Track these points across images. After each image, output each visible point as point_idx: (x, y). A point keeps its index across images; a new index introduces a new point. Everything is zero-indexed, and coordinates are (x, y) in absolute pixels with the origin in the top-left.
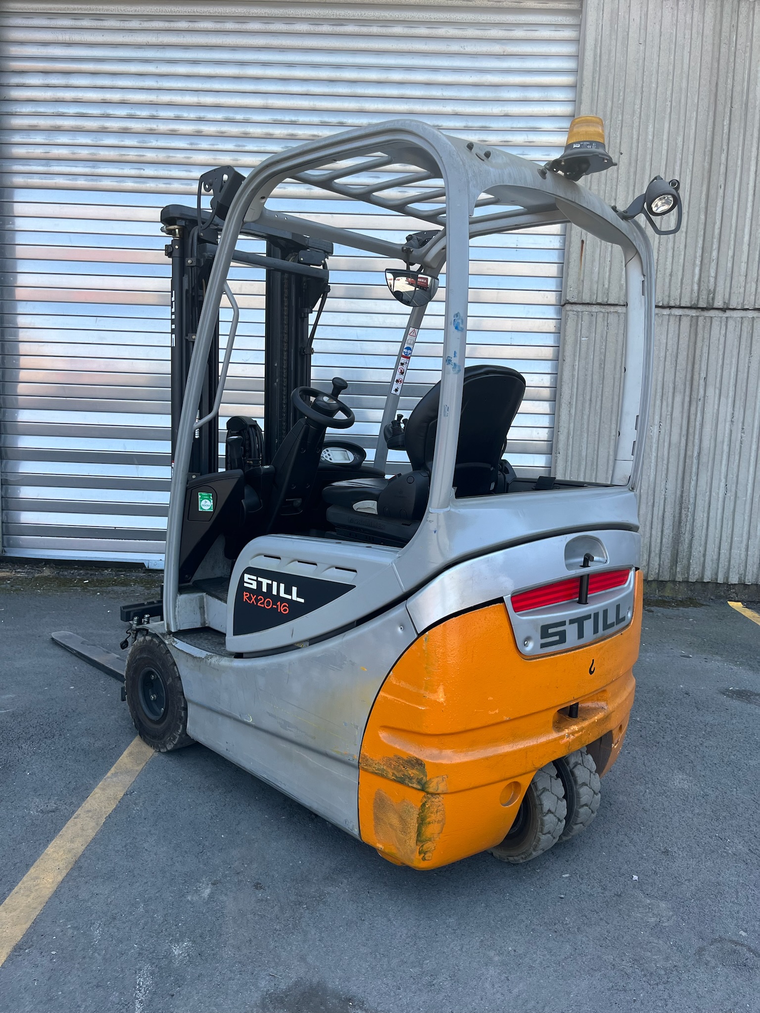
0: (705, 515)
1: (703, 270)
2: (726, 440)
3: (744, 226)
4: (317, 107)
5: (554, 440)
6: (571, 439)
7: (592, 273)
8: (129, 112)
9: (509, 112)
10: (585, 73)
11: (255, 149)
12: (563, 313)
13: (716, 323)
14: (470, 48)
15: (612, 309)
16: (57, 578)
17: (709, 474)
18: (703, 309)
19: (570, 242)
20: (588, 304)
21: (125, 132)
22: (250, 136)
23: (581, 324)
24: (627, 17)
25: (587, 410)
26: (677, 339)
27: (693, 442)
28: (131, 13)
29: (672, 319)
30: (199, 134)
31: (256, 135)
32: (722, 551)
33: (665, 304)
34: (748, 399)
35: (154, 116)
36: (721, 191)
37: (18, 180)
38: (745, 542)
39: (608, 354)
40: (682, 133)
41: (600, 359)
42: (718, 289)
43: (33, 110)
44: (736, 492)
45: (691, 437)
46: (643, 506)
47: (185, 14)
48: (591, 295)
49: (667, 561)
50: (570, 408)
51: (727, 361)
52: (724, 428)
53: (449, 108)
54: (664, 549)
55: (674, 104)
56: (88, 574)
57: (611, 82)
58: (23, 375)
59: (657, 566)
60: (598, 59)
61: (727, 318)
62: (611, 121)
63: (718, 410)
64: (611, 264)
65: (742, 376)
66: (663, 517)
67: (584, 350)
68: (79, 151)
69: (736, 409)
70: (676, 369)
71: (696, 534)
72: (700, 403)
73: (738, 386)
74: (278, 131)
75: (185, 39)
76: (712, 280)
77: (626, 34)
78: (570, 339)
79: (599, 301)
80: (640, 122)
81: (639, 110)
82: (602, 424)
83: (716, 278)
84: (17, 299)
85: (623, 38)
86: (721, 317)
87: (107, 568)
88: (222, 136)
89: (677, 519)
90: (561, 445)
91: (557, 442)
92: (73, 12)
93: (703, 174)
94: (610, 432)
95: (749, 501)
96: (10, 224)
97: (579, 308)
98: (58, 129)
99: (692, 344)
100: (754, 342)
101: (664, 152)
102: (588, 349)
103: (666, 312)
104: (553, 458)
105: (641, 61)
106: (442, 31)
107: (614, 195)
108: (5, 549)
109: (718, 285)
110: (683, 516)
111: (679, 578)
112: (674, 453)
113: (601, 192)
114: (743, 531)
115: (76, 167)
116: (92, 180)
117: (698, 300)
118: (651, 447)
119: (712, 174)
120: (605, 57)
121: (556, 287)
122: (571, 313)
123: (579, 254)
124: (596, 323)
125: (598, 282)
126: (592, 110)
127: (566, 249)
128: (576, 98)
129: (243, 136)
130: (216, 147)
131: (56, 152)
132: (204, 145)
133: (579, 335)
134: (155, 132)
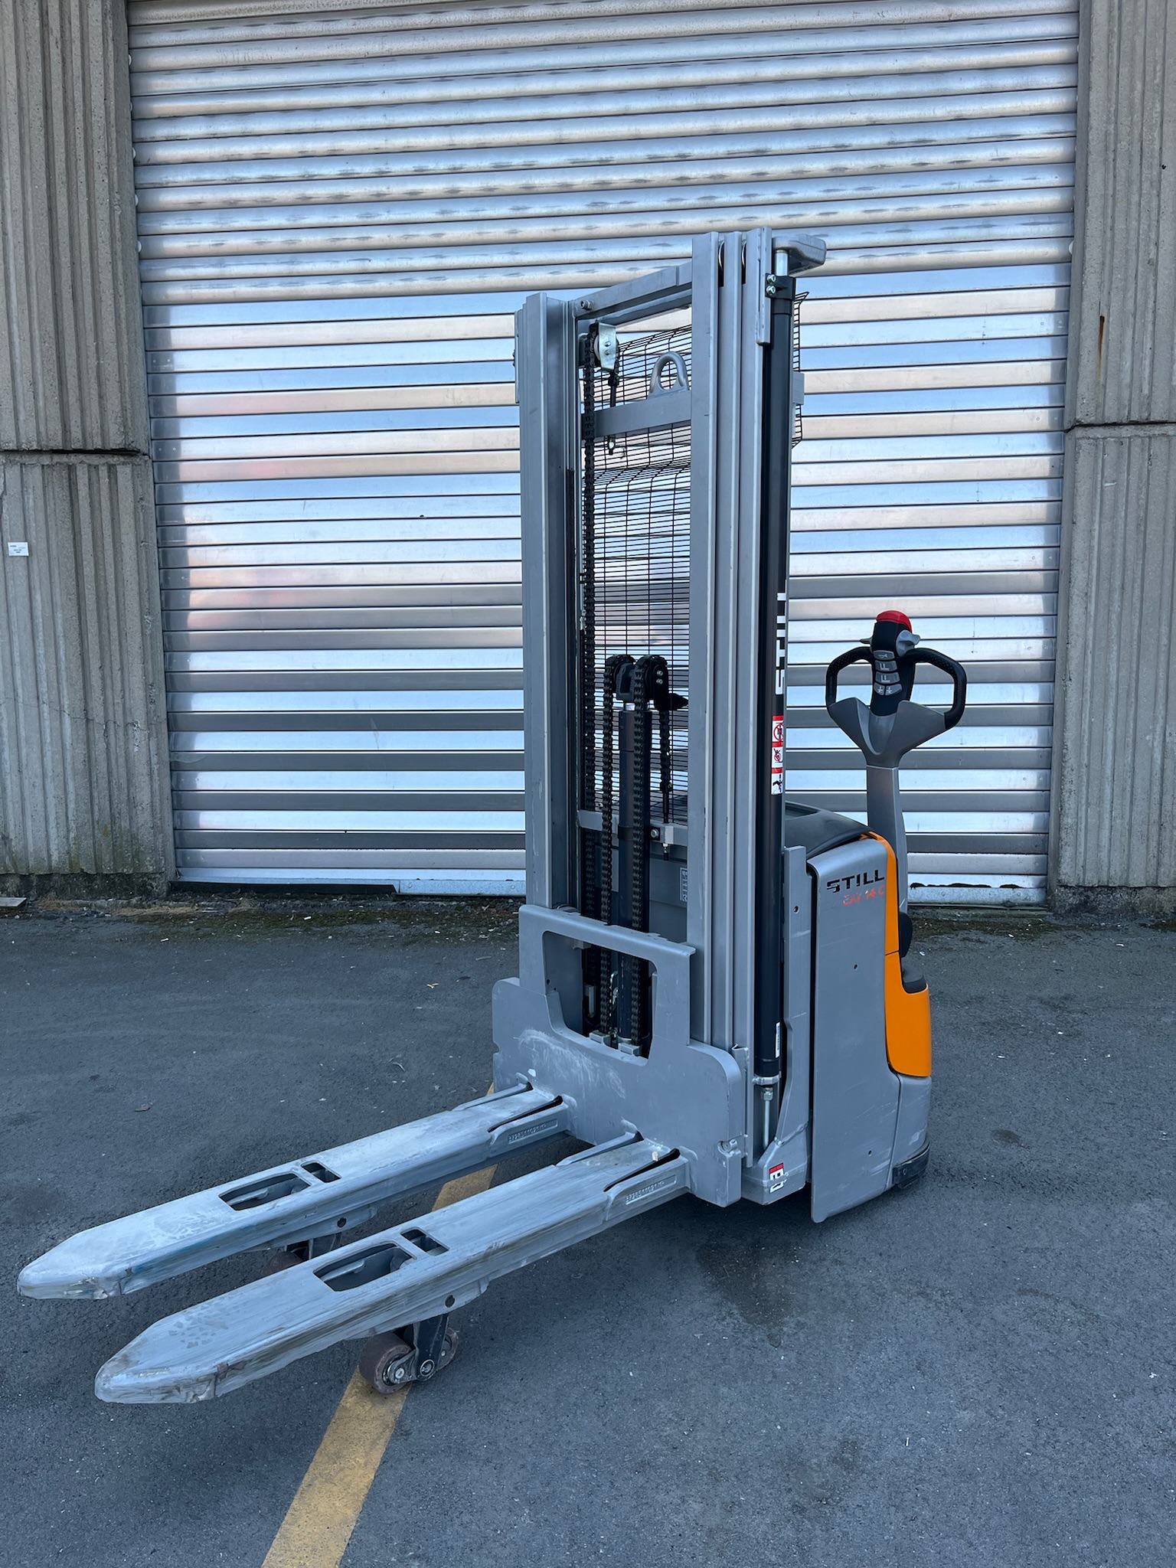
4: (642, 133)
5: (1058, 659)
6: (1090, 656)
7: (1120, 371)
8: (345, 168)
9: (964, 113)
10: (1095, 38)
11: (544, 211)
12: (1069, 444)
14: (893, 14)
15: (1157, 430)
16: (263, 914)
19: (1081, 321)
20: (1114, 424)
21: (339, 201)
22: (535, 190)
23: (1103, 460)
25: (1116, 606)
28: (338, 8)
30: (454, 195)
31: (545, 189)
35: (383, 172)
37: (176, 292)
39: (1151, 507)
41: (1138, 517)
43: (195, 177)
47: (424, 2)
48: (1118, 409)
50: (1088, 601)
53: (861, 115)
56: (307, 905)
57: (1140, 50)
58: (196, 598)
62: (1143, 115)
64: (1152, 355)
67: (1108, 503)
68: (272, 239)
74: (581, 179)
75: (426, 43)
78: (1083, 488)
79: (1135, 417)
82: (1144, 628)
84: (182, 480)
87: (336, 895)
88: (490, 195)
90: (1073, 666)
91: (1066, 660)
92: (249, 15)
94: (1159, 639)
96: (167, 363)
97: (1099, 432)
98: (234, 206)
102: (1116, 501)
104: (1057, 689)
107: (1153, 236)
108: (180, 870)
113: (1133, 234)
115: (265, 264)
116: (291, 283)
120: (1128, 8)
121: (1051, 401)
122: (1083, 442)
123: (1097, 341)
124: (1129, 455)
125: (1130, 386)
126: (1109, 100)
127: (1071, 335)
128: (1077, 82)
129: (524, 191)
130: (482, 214)
131: (234, 242)
132: (463, 213)
133: (1100, 479)
134: (384, 198)
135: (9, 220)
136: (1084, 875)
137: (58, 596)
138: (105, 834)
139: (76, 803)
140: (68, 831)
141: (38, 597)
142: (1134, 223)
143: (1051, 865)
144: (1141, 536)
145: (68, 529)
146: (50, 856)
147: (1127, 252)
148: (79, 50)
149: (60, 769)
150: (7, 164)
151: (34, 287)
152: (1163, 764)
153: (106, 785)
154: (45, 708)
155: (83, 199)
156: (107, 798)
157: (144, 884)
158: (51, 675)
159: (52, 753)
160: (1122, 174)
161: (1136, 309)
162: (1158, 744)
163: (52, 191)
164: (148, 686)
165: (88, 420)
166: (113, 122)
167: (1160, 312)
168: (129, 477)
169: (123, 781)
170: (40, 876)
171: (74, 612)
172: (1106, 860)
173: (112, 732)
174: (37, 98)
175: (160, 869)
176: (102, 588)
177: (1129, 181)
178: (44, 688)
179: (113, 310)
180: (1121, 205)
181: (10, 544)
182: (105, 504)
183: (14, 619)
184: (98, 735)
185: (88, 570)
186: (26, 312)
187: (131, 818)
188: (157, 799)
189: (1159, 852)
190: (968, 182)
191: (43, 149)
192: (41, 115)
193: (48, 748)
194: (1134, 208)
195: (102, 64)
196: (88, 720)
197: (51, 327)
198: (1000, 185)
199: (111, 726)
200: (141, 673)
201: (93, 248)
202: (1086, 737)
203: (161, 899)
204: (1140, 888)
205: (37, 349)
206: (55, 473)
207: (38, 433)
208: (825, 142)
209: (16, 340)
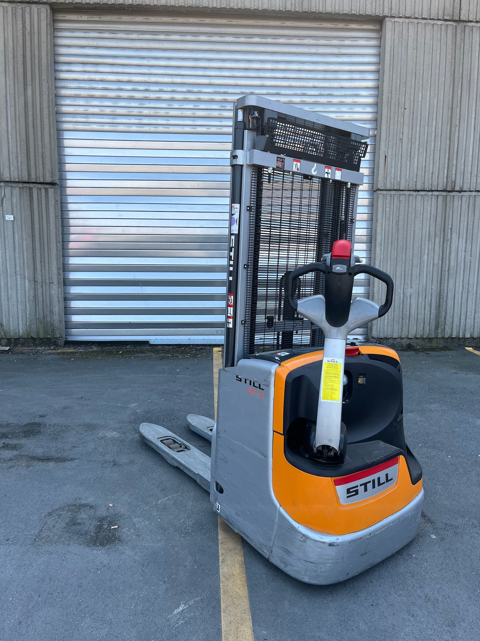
0: (453, 302)
1: (449, 171)
2: (463, 261)
3: (470, 146)
4: (238, 84)
6: (382, 264)
7: (391, 173)
8: (133, 87)
9: (343, 86)
10: (385, 65)
11: (205, 107)
12: (375, 195)
13: (456, 199)
14: (321, 50)
15: (402, 193)
16: (103, 351)
17: (454, 279)
18: (449, 191)
19: (379, 157)
20: (389, 190)
21: (131, 98)
22: (201, 100)
23: (386, 201)
24: (407, 34)
25: (390, 248)
26: (436, 208)
27: (446, 263)
28: (132, 30)
29: (433, 197)
30: (173, 99)
31: (205, 100)
32: (462, 321)
33: (430, 189)
34: (473, 239)
35: (148, 90)
36: (457, 128)
37: (66, 126)
38: (473, 315)
39: (400, 217)
40: (436, 97)
41: (396, 220)
42: (457, 180)
43: (78, 85)
44: (468, 289)
45: (444, 260)
46: (420, 298)
47: (163, 31)
48: (390, 185)
49: (433, 327)
50: (381, 246)
51: (462, 219)
52: (461, 255)
53: (311, 84)
54: (431, 321)
55: (432, 81)
56: (118, 348)
57: (399, 70)
58: (72, 237)
59: (428, 330)
60: (392, 58)
61: (462, 196)
62: (399, 91)
63: (458, 246)
64: (401, 168)
65: (470, 227)
66: (431, 304)
67: (387, 215)
68: (105, 110)
69: (467, 245)
70: (436, 224)
71: (448, 312)
72: (449, 242)
73: (468, 232)
74: (218, 97)
75: (163, 45)
76: (454, 176)
77: (406, 44)
78: (380, 210)
79: (395, 188)
80: (415, 92)
81: (414, 85)
82: (398, 255)
83: (456, 175)
84: (67, 194)
85: (405, 46)
86: (459, 196)
88: (186, 100)
89: (438, 304)
92: (99, 29)
93: (448, 119)
94: (402, 259)
95: (475, 293)
96: (63, 152)
97: (385, 192)
98: (92, 97)
99: (444, 211)
100: (476, 209)
101: (428, 107)
102: (390, 214)
103: (430, 193)
105: (415, 59)
106: (306, 41)
107: (401, 131)
108: (66, 337)
109: (457, 178)
110: (441, 303)
111: (440, 336)
112: (435, 269)
113: (395, 130)
114: (472, 310)
115: (103, 118)
116: (113, 126)
117: (447, 187)
118: (424, 266)
119: (453, 119)
120: (396, 56)
121: (369, 181)
122: (380, 195)
123: (384, 164)
124: (394, 200)
125: (394, 178)
126: (389, 86)
127: (376, 161)
128: (379, 78)
129: (198, 100)
130: (183, 107)
131: (92, 110)
132: (176, 106)
133: (385, 207)
134: (148, 98)
135: (8, 96)
136: (380, 334)
137: (24, 236)
138: (41, 323)
139: (30, 311)
140: (27, 322)
141: (16, 236)
142: (396, 126)
143: (369, 331)
144: (397, 226)
145: (29, 211)
146: (19, 331)
147: (394, 135)
148: (37, 37)
149: (24, 299)
150: (8, 76)
151: (18, 122)
152: (403, 299)
153: (42, 305)
154: (18, 277)
155: (38, 92)
156: (42, 310)
157: (55, 342)
158: (21, 265)
159: (21, 293)
160: (393, 110)
161: (396, 154)
162: (402, 292)
163: (26, 87)
164: (58, 269)
165: (38, 171)
166: (49, 64)
167: (403, 155)
168: (53, 193)
169: (48, 304)
170: (15, 339)
171: (31, 242)
172: (386, 329)
173: (44, 286)
174: (20, 53)
175: (62, 336)
176: (42, 233)
177: (395, 113)
178: (18, 269)
179: (48, 132)
180: (392, 120)
181: (6, 216)
182: (44, 202)
183: (7, 243)
184: (39, 287)
185: (37, 226)
186: (15, 131)
187: (51, 317)
188: (61, 310)
189: (402, 327)
190: (344, 109)
191: (23, 72)
192: (22, 59)
193: (19, 291)
194: (396, 121)
195: (46, 43)
196: (35, 281)
197: (24, 137)
198: (354, 110)
199: (44, 283)
200: (56, 264)
201: (41, 109)
202: (380, 290)
203: (62, 347)
204: (396, 338)
205: (19, 144)
206: (24, 190)
207: (18, 175)
208: (299, 92)
209: (10, 141)
